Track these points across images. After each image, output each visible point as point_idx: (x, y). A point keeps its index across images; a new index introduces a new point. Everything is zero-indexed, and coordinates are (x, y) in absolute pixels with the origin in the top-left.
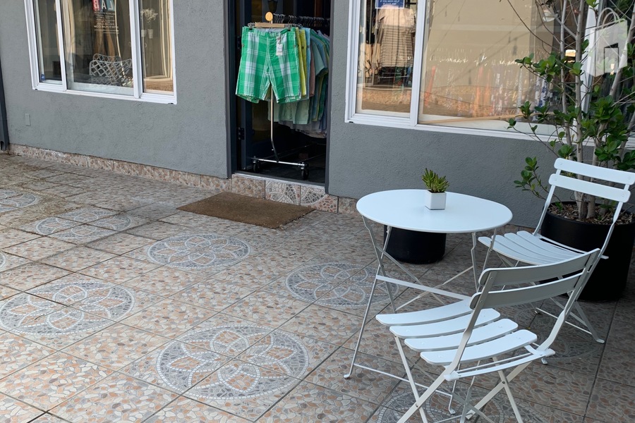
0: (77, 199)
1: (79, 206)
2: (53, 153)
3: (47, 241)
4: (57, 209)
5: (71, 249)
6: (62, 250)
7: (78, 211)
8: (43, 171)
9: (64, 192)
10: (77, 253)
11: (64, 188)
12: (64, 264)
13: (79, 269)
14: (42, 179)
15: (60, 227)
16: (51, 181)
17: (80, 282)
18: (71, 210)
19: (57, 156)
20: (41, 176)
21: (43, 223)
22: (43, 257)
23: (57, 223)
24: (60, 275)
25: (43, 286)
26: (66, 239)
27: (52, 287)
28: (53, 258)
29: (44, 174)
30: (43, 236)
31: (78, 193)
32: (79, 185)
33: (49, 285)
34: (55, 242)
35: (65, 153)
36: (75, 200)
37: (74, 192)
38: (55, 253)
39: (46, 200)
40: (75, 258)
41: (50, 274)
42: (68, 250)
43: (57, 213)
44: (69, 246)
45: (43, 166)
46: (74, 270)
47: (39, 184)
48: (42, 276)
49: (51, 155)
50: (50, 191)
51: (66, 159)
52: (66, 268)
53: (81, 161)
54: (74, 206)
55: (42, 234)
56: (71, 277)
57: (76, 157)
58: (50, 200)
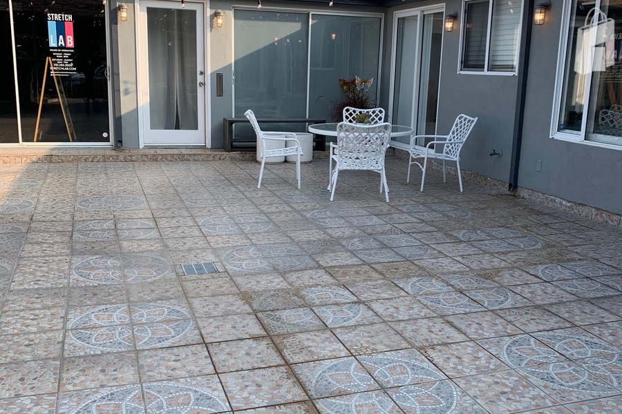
0: (579, 250)
1: (581, 258)
2: (558, 200)
3: (550, 289)
4: (559, 257)
5: (573, 301)
6: (564, 300)
7: (579, 263)
8: (547, 217)
9: (567, 241)
10: (579, 306)
11: (567, 237)
12: (566, 315)
13: (581, 324)
14: (545, 224)
15: (563, 276)
16: (554, 227)
17: (584, 338)
18: (573, 260)
19: (561, 203)
20: (544, 221)
21: (546, 268)
22: (546, 302)
23: (559, 272)
24: (562, 326)
25: (546, 333)
26: (568, 289)
27: (554, 336)
28: (555, 306)
29: (547, 220)
30: (546, 282)
31: (580, 244)
32: (582, 236)
33: (551, 333)
34: (557, 290)
35: (569, 202)
36: (578, 251)
37: (577, 243)
38: (557, 301)
39: (548, 245)
40: (578, 312)
41: (553, 322)
42: (570, 301)
43: (559, 261)
44: (572, 298)
45: (546, 211)
46: (578, 323)
47: (542, 228)
48: (544, 322)
49: (555, 202)
50: (553, 237)
51: (569, 207)
52: (569, 320)
53: (584, 211)
54: (577, 257)
55: (545, 279)
56: (574, 330)
57: (581, 207)
58: (553, 246)
